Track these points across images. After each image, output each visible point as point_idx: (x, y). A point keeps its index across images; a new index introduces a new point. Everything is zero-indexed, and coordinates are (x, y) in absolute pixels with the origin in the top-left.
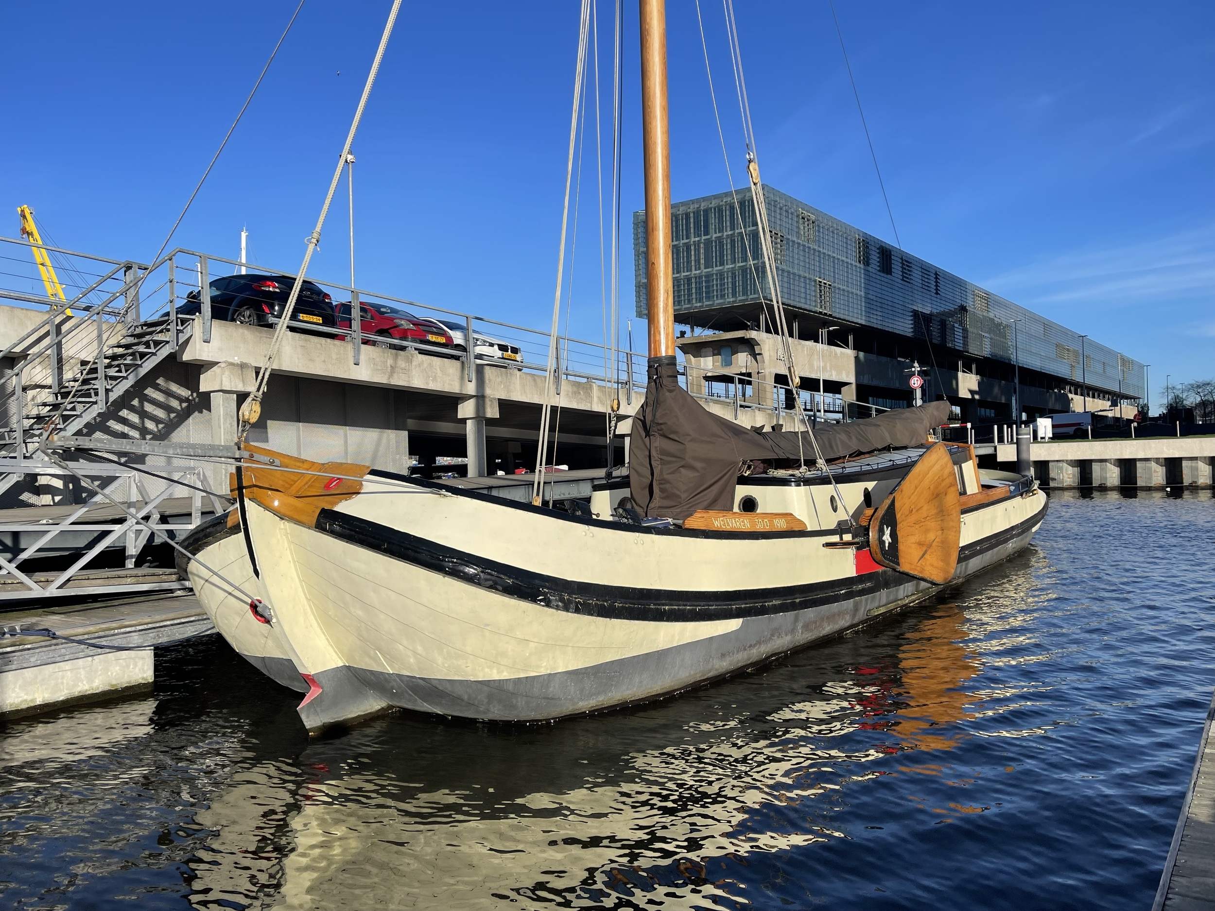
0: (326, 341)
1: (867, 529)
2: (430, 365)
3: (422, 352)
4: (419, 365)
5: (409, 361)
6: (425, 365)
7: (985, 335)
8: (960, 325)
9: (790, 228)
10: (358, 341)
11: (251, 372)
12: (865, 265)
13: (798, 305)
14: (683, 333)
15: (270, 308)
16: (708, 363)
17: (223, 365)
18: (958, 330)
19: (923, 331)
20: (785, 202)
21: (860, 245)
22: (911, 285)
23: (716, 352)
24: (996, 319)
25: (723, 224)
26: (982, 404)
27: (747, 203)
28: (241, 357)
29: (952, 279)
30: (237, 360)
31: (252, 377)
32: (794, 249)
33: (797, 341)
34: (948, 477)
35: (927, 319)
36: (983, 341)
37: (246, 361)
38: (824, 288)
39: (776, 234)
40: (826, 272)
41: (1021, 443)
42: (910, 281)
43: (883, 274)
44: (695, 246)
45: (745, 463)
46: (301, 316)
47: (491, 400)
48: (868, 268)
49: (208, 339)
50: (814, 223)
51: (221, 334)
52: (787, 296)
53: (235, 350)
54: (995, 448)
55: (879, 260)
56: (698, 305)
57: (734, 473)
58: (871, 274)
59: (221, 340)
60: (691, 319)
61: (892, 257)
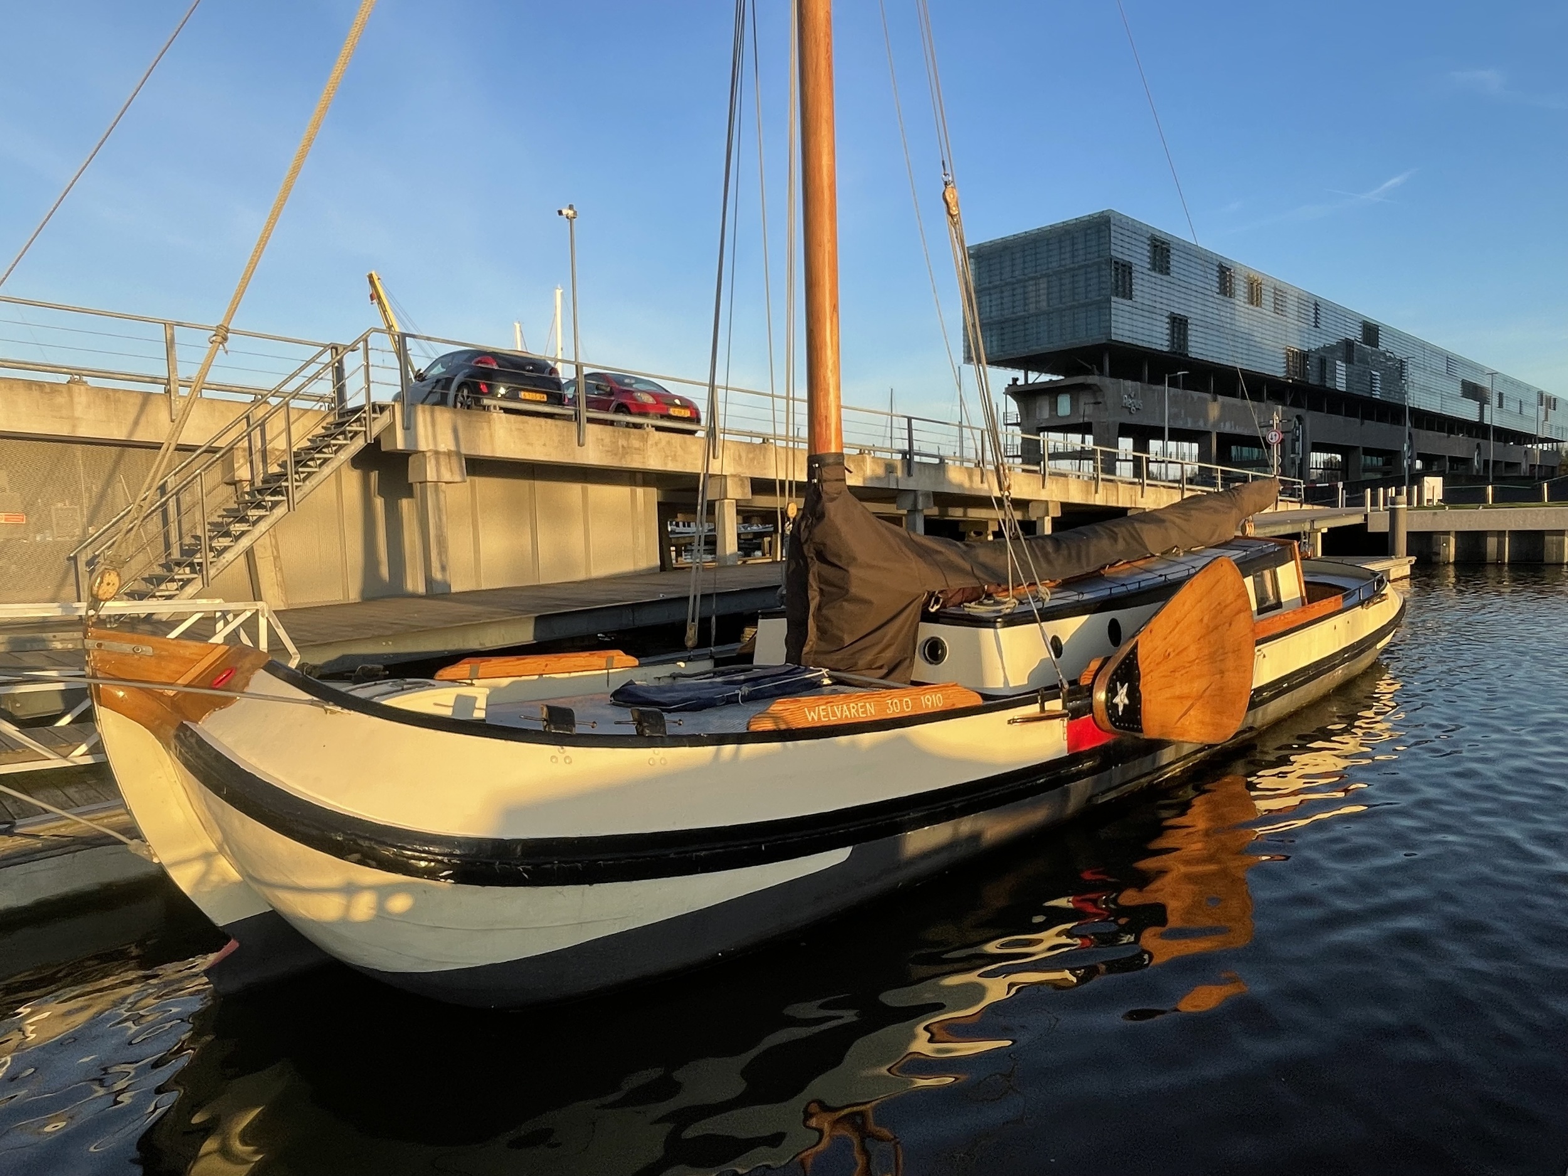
0: (546, 423)
1: (1090, 689)
2: (669, 443)
3: (659, 429)
4: (656, 444)
5: (644, 440)
6: (664, 443)
7: (1374, 373)
8: (1343, 362)
9: (1139, 258)
10: (584, 420)
11: (461, 459)
12: (1230, 297)
13: (1146, 345)
14: (1015, 380)
15: (490, 387)
16: (1044, 412)
17: (428, 454)
18: (1341, 367)
19: (1298, 370)
20: (1134, 229)
21: (1224, 275)
22: (1285, 318)
23: (1053, 400)
24: (1388, 354)
25: (1063, 256)
26: (1368, 452)
27: (1089, 232)
28: (446, 443)
29: (1335, 309)
30: (442, 448)
31: (461, 466)
32: (1144, 282)
33: (1146, 386)
34: (1235, 600)
35: (1303, 356)
36: (1372, 379)
37: (453, 448)
38: (1178, 324)
39: (1122, 265)
40: (1182, 307)
41: (1393, 513)
42: (1284, 313)
43: (1251, 307)
44: (1031, 282)
45: (931, 595)
46: (522, 395)
47: (742, 479)
48: (1233, 300)
49: (410, 426)
50: (1168, 251)
51: (425, 420)
52: (1135, 336)
53: (439, 438)
54: (1366, 516)
55: (1246, 290)
56: (1034, 348)
57: (915, 609)
58: (1237, 307)
59: (425, 426)
60: (1027, 363)
61: (1263, 287)
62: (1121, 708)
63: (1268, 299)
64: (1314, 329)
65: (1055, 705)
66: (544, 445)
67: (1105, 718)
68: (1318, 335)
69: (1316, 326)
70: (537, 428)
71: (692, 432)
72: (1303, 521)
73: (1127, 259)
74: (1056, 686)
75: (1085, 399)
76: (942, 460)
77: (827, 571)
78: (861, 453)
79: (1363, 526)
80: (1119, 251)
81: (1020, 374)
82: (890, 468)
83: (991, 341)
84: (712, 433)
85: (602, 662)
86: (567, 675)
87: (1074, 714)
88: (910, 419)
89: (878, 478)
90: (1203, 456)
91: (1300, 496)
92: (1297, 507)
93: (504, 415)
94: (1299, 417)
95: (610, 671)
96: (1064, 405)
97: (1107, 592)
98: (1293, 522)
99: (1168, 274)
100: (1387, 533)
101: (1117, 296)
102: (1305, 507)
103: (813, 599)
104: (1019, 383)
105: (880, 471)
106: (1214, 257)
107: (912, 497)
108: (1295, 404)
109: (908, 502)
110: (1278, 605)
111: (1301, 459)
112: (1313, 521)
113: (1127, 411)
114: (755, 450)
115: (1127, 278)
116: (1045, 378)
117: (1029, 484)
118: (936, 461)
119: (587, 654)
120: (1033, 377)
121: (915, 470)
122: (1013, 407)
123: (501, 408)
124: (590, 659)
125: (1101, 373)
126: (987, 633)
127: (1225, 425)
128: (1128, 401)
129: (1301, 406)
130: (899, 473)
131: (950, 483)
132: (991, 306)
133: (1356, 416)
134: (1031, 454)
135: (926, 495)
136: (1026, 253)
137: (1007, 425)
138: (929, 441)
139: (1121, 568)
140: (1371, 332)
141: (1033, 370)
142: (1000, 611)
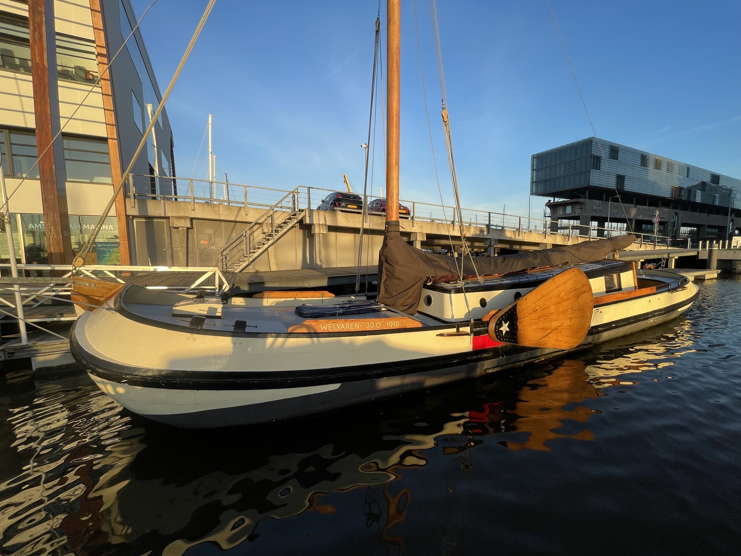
0: (355, 215)
1: (488, 323)
7: (715, 195)
8: (700, 191)
9: (604, 154)
10: (367, 214)
11: (326, 227)
12: (646, 167)
13: (605, 187)
14: (550, 201)
15: (339, 204)
16: (560, 212)
17: (316, 225)
18: (699, 193)
19: (677, 195)
20: (604, 143)
21: (644, 159)
22: (672, 174)
23: (564, 208)
24: (723, 187)
25: (571, 156)
26: (709, 227)
27: (583, 146)
28: (322, 222)
29: (698, 170)
30: (321, 223)
31: (326, 228)
32: (606, 164)
33: (604, 202)
34: (582, 287)
35: (681, 189)
36: (714, 197)
37: (324, 223)
38: (621, 179)
39: (596, 157)
40: (622, 172)
41: (711, 252)
42: (672, 172)
43: (656, 170)
44: (558, 166)
45: (428, 278)
46: (349, 206)
47: (423, 234)
48: (647, 168)
49: (311, 216)
50: (618, 151)
51: (316, 215)
52: (600, 183)
53: (320, 220)
54: (698, 253)
55: (654, 164)
56: (558, 189)
57: (421, 283)
58: (649, 171)
59: (316, 216)
60: (554, 195)
61: (662, 162)
62: (504, 333)
63: (664, 167)
64: (687, 178)
65: (467, 329)
66: (354, 222)
67: (494, 336)
68: (688, 180)
69: (688, 177)
70: (352, 217)
71: (407, 218)
72: (664, 254)
73: (599, 155)
74: (468, 321)
75: (578, 207)
76: (503, 227)
77: (389, 267)
78: (469, 225)
79: (697, 257)
80: (595, 152)
81: (552, 199)
82: (482, 231)
83: (541, 187)
84: (412, 218)
85: (320, 295)
86: (305, 299)
87: (476, 334)
88: (490, 213)
89: (476, 235)
90: (628, 229)
91: (667, 244)
92: (666, 248)
93: (341, 213)
94: (676, 214)
95: (323, 298)
96: (569, 210)
97: (518, 280)
98: (658, 254)
99: (617, 159)
100: (706, 260)
101: (593, 169)
102: (669, 248)
103: (383, 277)
104: (551, 202)
105: (478, 233)
106: (639, 151)
107: (490, 241)
108: (675, 207)
109: (488, 243)
110: (620, 289)
111: (676, 230)
112: (669, 254)
113: (595, 211)
114: (428, 224)
115: (598, 162)
116: (561, 200)
117: (539, 237)
118: (501, 228)
119: (313, 292)
120: (557, 200)
121: (491, 231)
122: (548, 210)
123: (340, 210)
124: (315, 293)
125: (585, 198)
126: (447, 295)
127: (639, 216)
128: (595, 208)
129: (677, 209)
130: (485, 233)
131: (506, 236)
132: (541, 175)
133: (705, 212)
134: (554, 228)
135: (495, 240)
136: (557, 155)
137: (546, 217)
138: (496, 221)
139: (536, 270)
140: (716, 178)
141: (558, 197)
142: (455, 286)
